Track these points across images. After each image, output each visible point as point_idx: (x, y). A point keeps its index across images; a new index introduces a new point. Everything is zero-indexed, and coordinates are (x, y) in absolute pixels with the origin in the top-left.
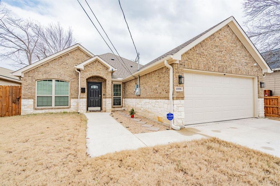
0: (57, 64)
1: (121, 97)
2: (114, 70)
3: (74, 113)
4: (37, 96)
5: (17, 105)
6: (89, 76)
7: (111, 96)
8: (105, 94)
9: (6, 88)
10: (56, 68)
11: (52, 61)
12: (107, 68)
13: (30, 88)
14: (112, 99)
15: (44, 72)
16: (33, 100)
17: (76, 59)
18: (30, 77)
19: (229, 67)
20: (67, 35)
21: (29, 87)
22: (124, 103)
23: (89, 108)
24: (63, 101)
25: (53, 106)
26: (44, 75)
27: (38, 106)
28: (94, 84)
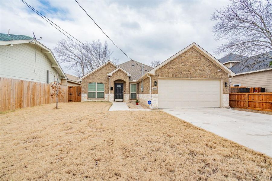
0: (98, 73)
1: (136, 93)
2: (130, 75)
3: (107, 102)
4: (89, 92)
5: (79, 97)
6: (115, 80)
7: (129, 92)
8: (125, 90)
9: (75, 87)
10: (97, 76)
12: (126, 74)
13: (85, 88)
14: (130, 94)
15: (92, 78)
16: (86, 94)
17: (108, 70)
18: (85, 82)
19: (193, 74)
20: (104, 47)
22: (138, 97)
23: (115, 99)
24: (101, 95)
25: (96, 98)
26: (92, 80)
27: (89, 97)
28: (119, 84)
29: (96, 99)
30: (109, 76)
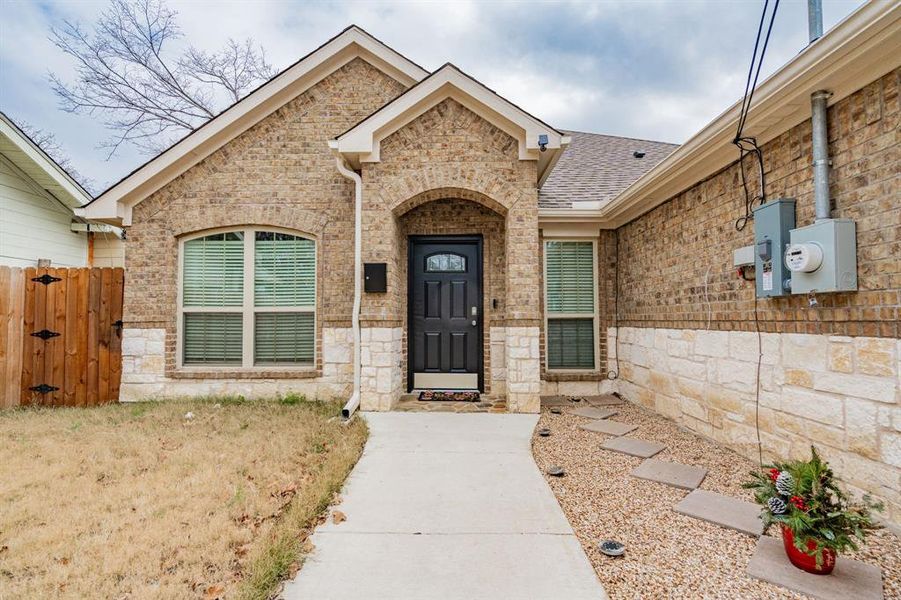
0: (263, 151)
1: (596, 316)
2: (553, 143)
4: (186, 315)
5: (112, 355)
7: (536, 314)
8: (500, 298)
9: (77, 277)
10: (257, 172)
11: (242, 136)
13: (154, 276)
14: (542, 330)
15: (207, 195)
16: (163, 332)
17: (345, 113)
18: (155, 226)
21: (150, 269)
22: (611, 352)
23: (417, 375)
24: (289, 342)
25: (248, 364)
26: (209, 212)
27: (186, 360)
28: (446, 244)
29: (239, 376)
30: (355, 164)
